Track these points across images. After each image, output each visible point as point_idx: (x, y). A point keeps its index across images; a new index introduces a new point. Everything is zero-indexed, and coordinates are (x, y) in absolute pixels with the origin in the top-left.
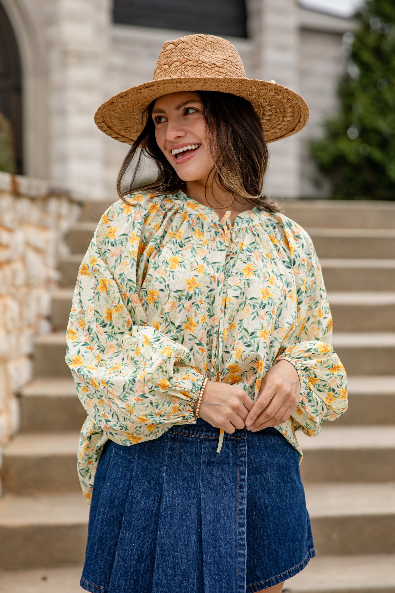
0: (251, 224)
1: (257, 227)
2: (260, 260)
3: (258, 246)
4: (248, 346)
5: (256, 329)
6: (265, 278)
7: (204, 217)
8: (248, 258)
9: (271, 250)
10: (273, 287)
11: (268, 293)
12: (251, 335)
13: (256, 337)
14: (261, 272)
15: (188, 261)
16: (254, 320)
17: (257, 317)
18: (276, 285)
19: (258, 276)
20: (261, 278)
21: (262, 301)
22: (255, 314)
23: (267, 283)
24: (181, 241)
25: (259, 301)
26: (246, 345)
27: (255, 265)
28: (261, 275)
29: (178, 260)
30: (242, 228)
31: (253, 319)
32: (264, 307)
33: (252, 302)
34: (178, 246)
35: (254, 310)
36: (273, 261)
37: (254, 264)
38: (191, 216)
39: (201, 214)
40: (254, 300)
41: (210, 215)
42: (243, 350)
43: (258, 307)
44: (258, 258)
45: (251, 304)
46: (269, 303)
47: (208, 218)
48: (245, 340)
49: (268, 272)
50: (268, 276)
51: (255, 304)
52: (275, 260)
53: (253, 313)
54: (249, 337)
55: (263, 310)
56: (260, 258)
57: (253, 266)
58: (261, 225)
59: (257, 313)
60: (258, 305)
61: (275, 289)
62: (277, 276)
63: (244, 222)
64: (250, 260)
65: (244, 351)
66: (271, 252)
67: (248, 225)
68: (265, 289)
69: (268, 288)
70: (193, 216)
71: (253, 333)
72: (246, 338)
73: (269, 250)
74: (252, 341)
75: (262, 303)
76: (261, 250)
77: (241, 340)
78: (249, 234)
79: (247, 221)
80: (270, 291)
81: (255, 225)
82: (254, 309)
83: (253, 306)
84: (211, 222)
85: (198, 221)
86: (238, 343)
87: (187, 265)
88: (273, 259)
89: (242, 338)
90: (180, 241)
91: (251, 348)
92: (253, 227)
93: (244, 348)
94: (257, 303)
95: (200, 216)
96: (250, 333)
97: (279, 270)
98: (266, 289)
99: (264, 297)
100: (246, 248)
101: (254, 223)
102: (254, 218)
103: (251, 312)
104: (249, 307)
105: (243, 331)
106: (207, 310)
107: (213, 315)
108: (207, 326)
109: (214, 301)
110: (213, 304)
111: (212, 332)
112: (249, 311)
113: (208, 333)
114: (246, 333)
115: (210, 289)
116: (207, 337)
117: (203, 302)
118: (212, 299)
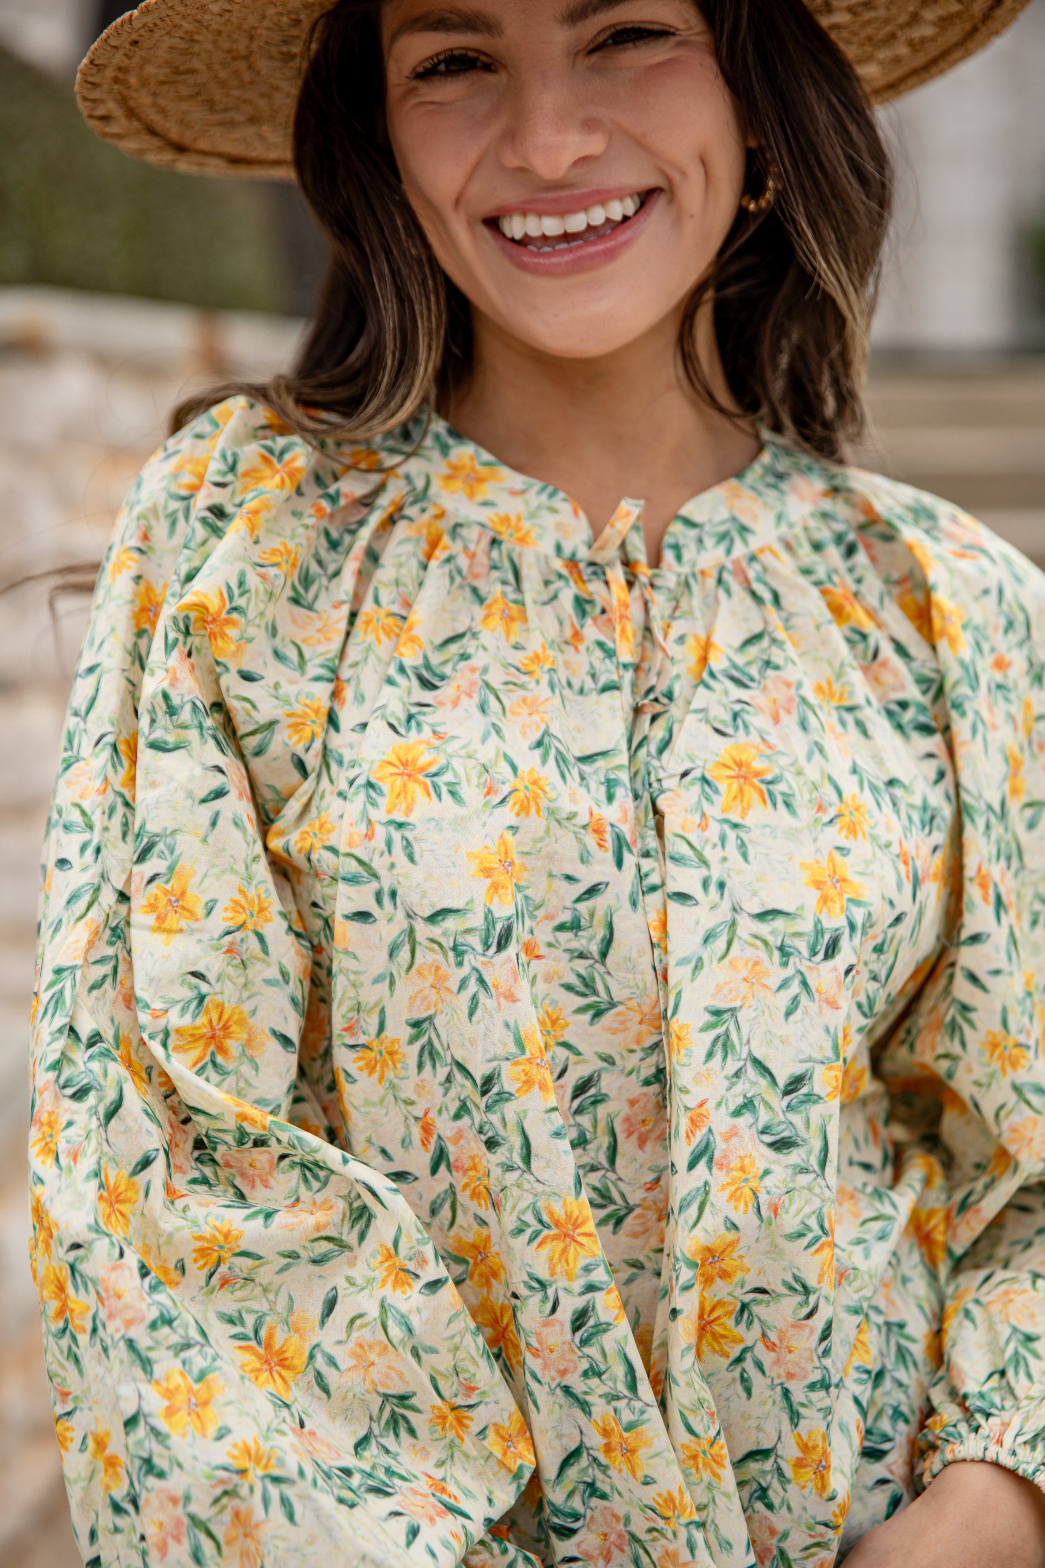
0: (739, 551)
1: (767, 558)
2: (790, 722)
3: (777, 656)
4: (782, 1145)
5: (810, 1060)
6: (820, 808)
7: (518, 529)
8: (735, 716)
9: (837, 664)
10: (861, 848)
11: (844, 880)
12: (787, 1093)
13: (811, 1098)
14: (801, 780)
15: (471, 763)
16: (792, 1018)
17: (804, 1000)
18: (874, 839)
19: (788, 805)
20: (802, 812)
21: (818, 922)
22: (795, 988)
23: (832, 830)
24: (426, 658)
25: (806, 926)
26: (769, 1139)
27: (768, 752)
28: (801, 800)
29: (422, 761)
30: (697, 569)
31: (788, 1014)
32: (832, 950)
33: (773, 932)
34: (415, 682)
35: (789, 971)
36: (849, 718)
37: (762, 747)
38: (464, 532)
39: (506, 520)
40: (779, 923)
41: (549, 520)
42: (761, 1166)
43: (806, 953)
44: (783, 715)
45: (770, 939)
46: (852, 927)
47: (540, 537)
48: (764, 1117)
49: (830, 779)
50: (833, 796)
51: (788, 942)
52: (860, 715)
53: (784, 984)
54: (779, 1103)
55: (830, 963)
56: (788, 711)
57: (762, 755)
58: (789, 547)
59: (804, 984)
60: (802, 946)
61: (870, 856)
62: (874, 788)
63: (709, 542)
64: (746, 727)
65: (767, 1172)
66: (839, 675)
67: (729, 551)
68: (825, 862)
69: (837, 855)
70: (471, 534)
71: (796, 1083)
72: (768, 1105)
73: (830, 663)
74: (797, 1119)
75: (819, 931)
76: (791, 673)
77: (747, 1118)
78: (735, 598)
79: (723, 537)
80: (848, 866)
81: (762, 551)
82: (785, 964)
83: (781, 949)
84: (551, 551)
85: (495, 554)
86: (732, 1133)
87: (464, 784)
88: (851, 709)
89: (748, 1105)
90: (419, 661)
91: (795, 1157)
92: (753, 558)
93: (763, 1157)
94: (798, 935)
95: (503, 529)
96: (782, 1081)
97: (880, 762)
98: (832, 859)
99: (825, 900)
100: (725, 664)
101: (755, 543)
102: (755, 517)
103: (774, 982)
104: (762, 954)
105: (751, 1072)
106: (569, 988)
107: (612, 1005)
108: (573, 1058)
109: (608, 942)
110: (604, 954)
111: (607, 1084)
112: (766, 973)
113: (580, 1089)
114: (764, 1082)
115: (581, 888)
116: (579, 1111)
117: (543, 950)
118: (601, 932)
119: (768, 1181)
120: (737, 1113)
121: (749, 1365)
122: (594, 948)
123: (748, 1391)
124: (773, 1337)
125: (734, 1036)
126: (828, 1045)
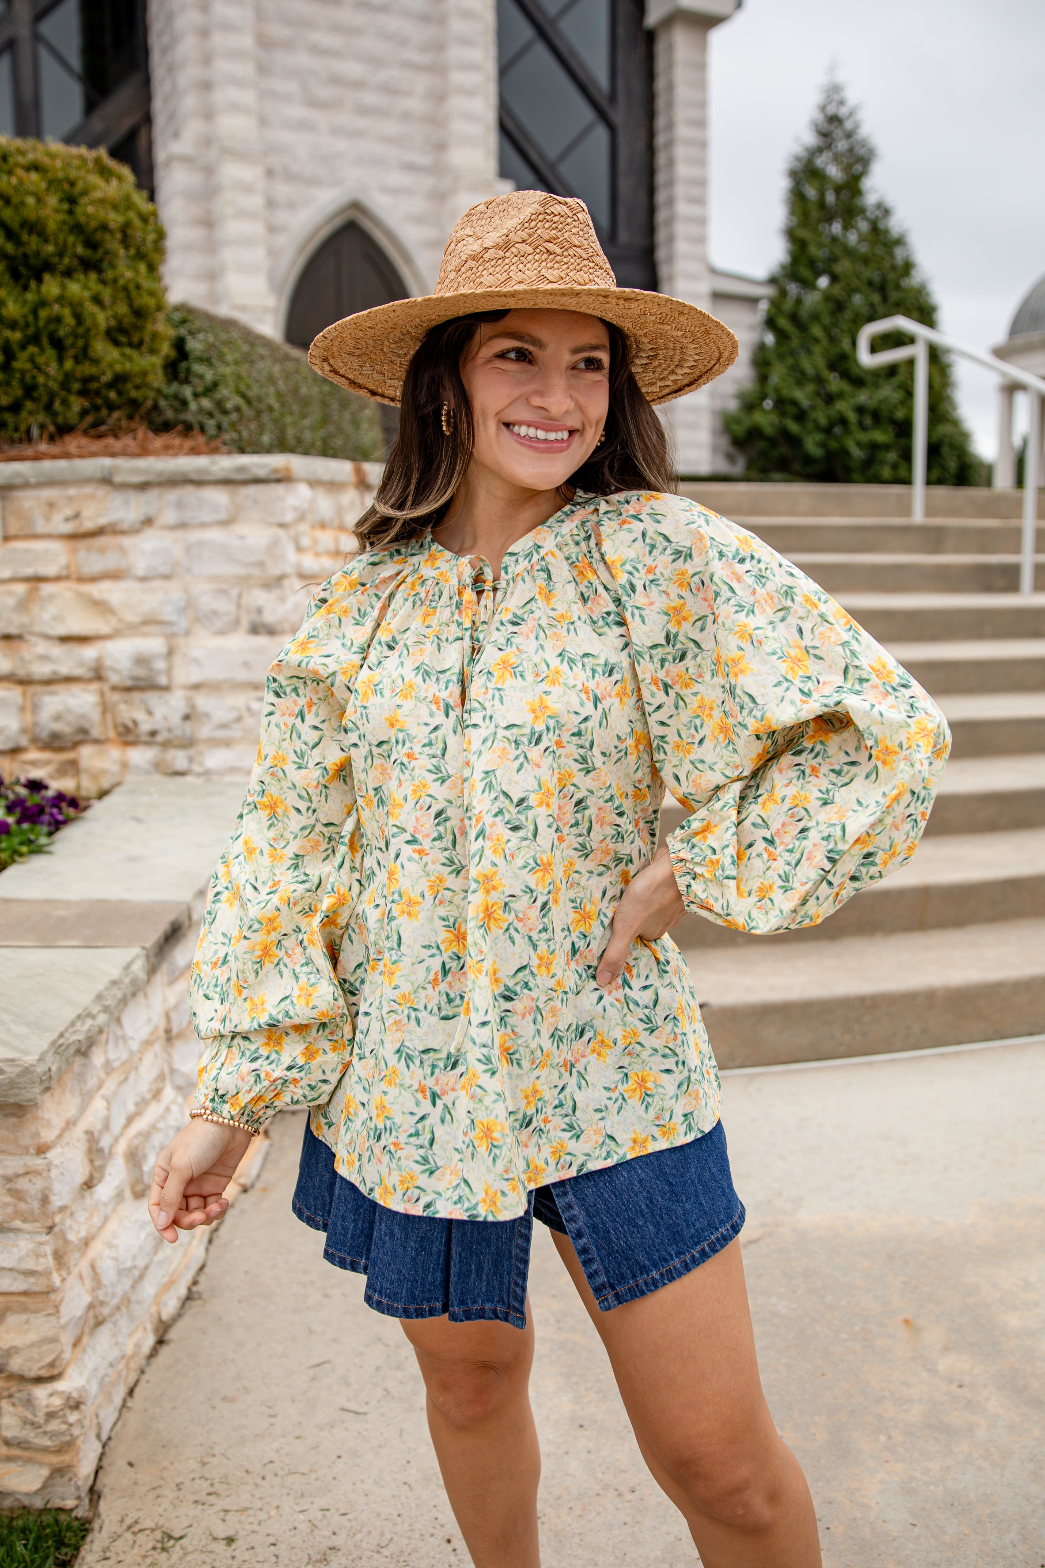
0: (535, 558)
4: (515, 829)
5: (528, 791)
6: (537, 675)
7: (446, 577)
10: (557, 690)
11: (546, 707)
12: (517, 806)
13: (528, 808)
14: (530, 663)
16: (520, 773)
17: (525, 764)
18: (565, 685)
20: (528, 678)
21: (533, 728)
22: (522, 759)
23: (542, 684)
25: (527, 731)
26: (509, 826)
28: (528, 673)
31: (518, 771)
33: (512, 735)
35: (519, 752)
38: (426, 582)
39: (442, 573)
40: (515, 730)
42: (506, 838)
43: (526, 743)
47: (453, 578)
48: (507, 817)
51: (518, 738)
53: (517, 758)
54: (514, 810)
55: (537, 747)
57: (515, 655)
59: (526, 757)
60: (525, 740)
61: (562, 693)
65: (508, 841)
67: (530, 561)
68: (537, 700)
69: (544, 696)
70: (429, 582)
71: (521, 801)
72: (509, 812)
74: (522, 817)
75: (533, 733)
77: (500, 817)
80: (549, 700)
82: (517, 749)
83: (515, 742)
84: (456, 583)
85: (436, 589)
86: (493, 824)
87: (385, 689)
89: (500, 812)
91: (521, 833)
93: (507, 834)
94: (523, 735)
95: (441, 577)
96: (515, 800)
97: (580, 647)
98: (541, 698)
99: (536, 718)
101: (543, 552)
103: (512, 757)
104: (507, 745)
105: (502, 797)
106: (430, 771)
107: (449, 777)
108: (434, 801)
109: (445, 749)
110: (443, 755)
111: (450, 812)
112: (508, 753)
113: (438, 815)
114: (507, 801)
115: (431, 727)
116: (438, 824)
117: (417, 756)
118: (441, 746)
119: (509, 844)
120: (496, 815)
121: (512, 931)
122: (439, 753)
123: (513, 943)
124: (521, 915)
125: (494, 782)
126: (536, 784)
